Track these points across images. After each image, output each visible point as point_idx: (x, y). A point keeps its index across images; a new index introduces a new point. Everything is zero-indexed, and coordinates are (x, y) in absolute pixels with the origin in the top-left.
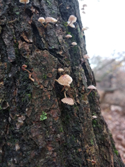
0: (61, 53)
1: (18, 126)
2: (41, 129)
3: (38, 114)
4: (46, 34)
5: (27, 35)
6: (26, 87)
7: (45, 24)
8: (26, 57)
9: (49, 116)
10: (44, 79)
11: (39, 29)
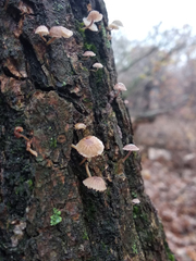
0: (76, 90)
1: (15, 242)
2: (53, 240)
3: (46, 215)
4: (50, 58)
5: (16, 64)
6: (21, 165)
7: (47, 37)
8: (17, 108)
9: (64, 215)
10: (53, 148)
11: (37, 48)
